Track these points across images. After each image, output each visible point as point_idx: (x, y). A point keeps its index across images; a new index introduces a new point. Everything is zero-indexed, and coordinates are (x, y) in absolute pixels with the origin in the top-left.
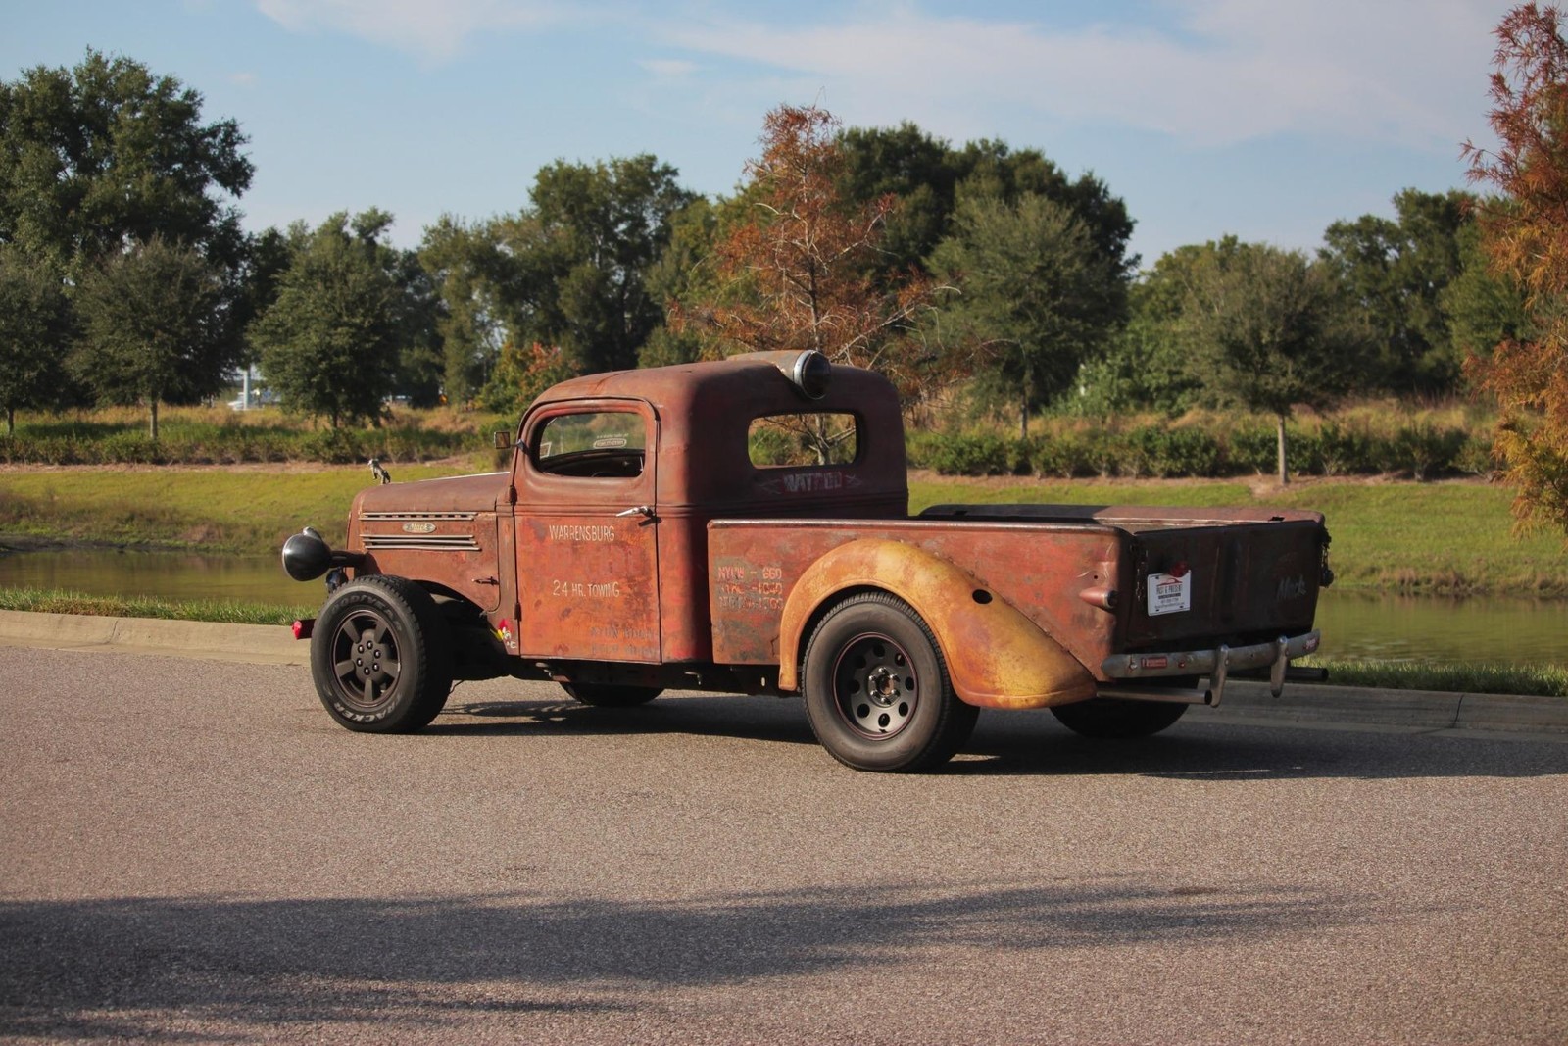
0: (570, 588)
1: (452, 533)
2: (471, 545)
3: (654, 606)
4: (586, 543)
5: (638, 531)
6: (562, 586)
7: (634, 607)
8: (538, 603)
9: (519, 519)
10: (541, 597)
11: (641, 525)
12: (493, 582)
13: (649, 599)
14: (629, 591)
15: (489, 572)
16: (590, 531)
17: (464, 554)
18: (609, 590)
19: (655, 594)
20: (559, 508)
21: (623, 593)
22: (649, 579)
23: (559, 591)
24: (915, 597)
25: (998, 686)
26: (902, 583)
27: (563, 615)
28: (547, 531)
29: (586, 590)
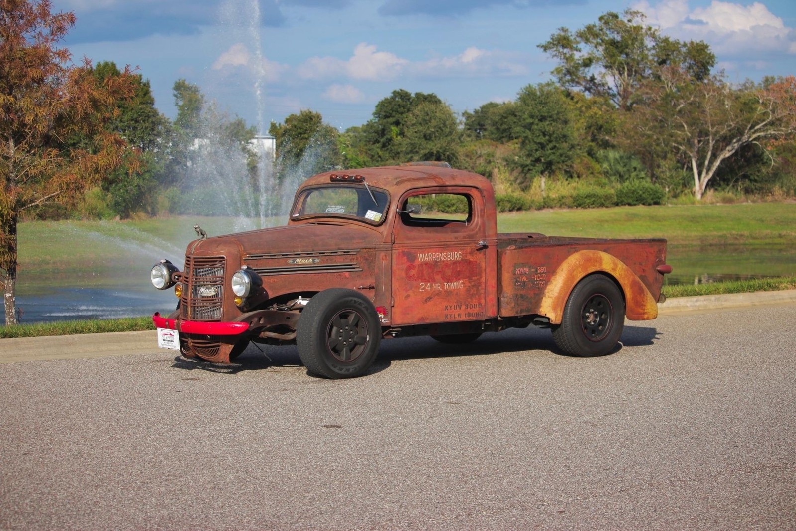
0: (431, 286)
1: (335, 262)
2: (354, 268)
3: (482, 291)
4: (444, 261)
5: (476, 254)
6: (426, 285)
7: (471, 292)
8: (408, 296)
9: (395, 252)
10: (411, 292)
11: (477, 250)
12: (371, 288)
13: (480, 288)
14: (470, 285)
15: (369, 281)
16: (446, 255)
17: (347, 274)
18: (457, 285)
19: (483, 286)
20: (426, 244)
21: (465, 286)
22: (481, 277)
23: (424, 288)
24: (618, 275)
25: (646, 311)
26: (613, 269)
27: (426, 301)
28: (416, 257)
29: (442, 287)
